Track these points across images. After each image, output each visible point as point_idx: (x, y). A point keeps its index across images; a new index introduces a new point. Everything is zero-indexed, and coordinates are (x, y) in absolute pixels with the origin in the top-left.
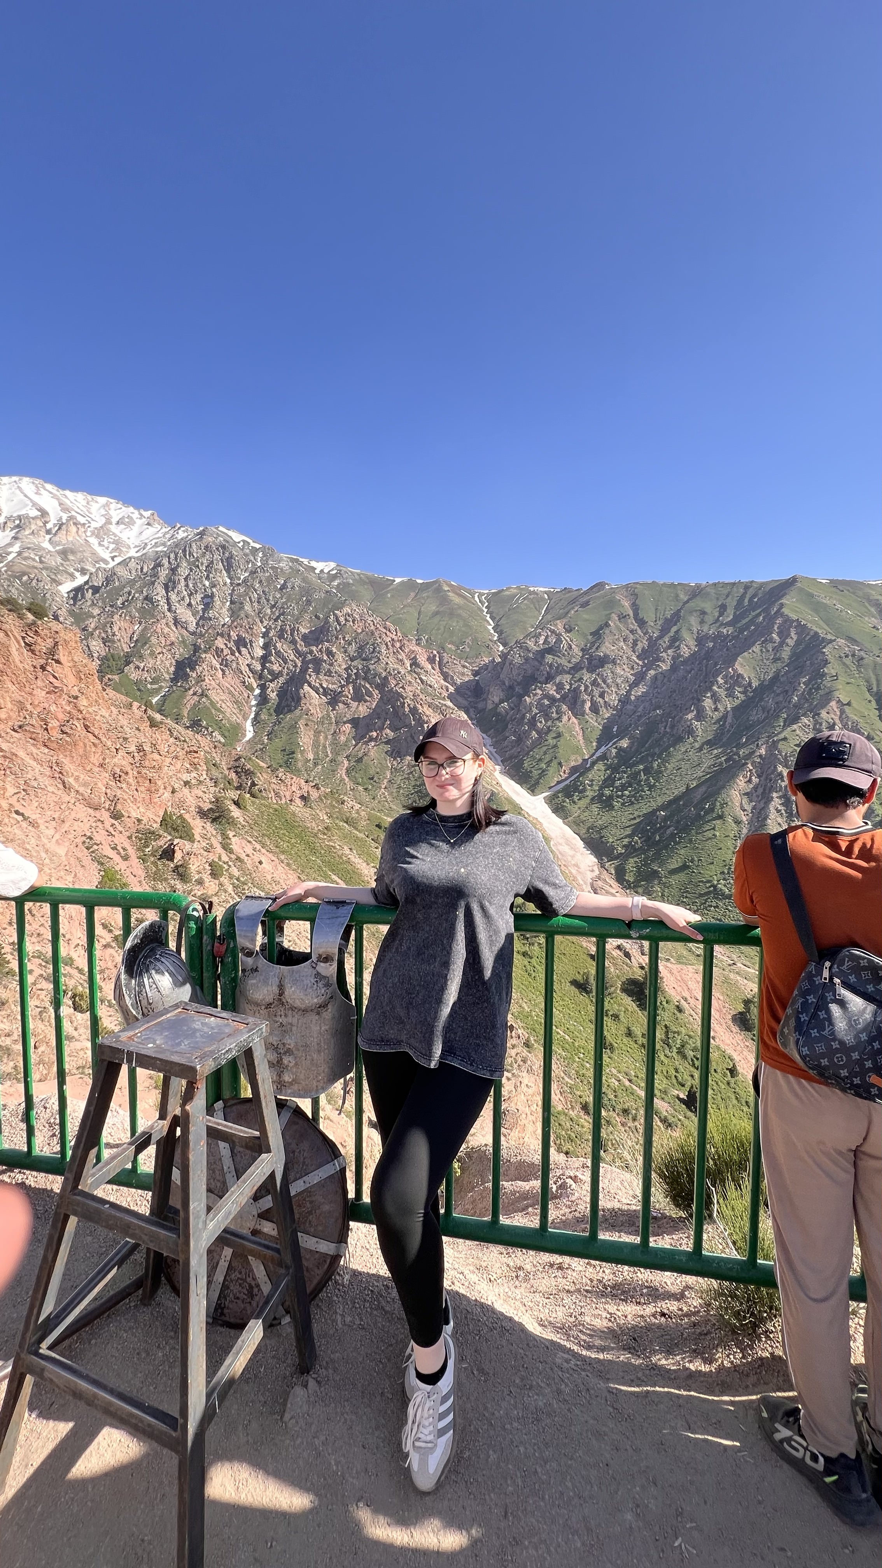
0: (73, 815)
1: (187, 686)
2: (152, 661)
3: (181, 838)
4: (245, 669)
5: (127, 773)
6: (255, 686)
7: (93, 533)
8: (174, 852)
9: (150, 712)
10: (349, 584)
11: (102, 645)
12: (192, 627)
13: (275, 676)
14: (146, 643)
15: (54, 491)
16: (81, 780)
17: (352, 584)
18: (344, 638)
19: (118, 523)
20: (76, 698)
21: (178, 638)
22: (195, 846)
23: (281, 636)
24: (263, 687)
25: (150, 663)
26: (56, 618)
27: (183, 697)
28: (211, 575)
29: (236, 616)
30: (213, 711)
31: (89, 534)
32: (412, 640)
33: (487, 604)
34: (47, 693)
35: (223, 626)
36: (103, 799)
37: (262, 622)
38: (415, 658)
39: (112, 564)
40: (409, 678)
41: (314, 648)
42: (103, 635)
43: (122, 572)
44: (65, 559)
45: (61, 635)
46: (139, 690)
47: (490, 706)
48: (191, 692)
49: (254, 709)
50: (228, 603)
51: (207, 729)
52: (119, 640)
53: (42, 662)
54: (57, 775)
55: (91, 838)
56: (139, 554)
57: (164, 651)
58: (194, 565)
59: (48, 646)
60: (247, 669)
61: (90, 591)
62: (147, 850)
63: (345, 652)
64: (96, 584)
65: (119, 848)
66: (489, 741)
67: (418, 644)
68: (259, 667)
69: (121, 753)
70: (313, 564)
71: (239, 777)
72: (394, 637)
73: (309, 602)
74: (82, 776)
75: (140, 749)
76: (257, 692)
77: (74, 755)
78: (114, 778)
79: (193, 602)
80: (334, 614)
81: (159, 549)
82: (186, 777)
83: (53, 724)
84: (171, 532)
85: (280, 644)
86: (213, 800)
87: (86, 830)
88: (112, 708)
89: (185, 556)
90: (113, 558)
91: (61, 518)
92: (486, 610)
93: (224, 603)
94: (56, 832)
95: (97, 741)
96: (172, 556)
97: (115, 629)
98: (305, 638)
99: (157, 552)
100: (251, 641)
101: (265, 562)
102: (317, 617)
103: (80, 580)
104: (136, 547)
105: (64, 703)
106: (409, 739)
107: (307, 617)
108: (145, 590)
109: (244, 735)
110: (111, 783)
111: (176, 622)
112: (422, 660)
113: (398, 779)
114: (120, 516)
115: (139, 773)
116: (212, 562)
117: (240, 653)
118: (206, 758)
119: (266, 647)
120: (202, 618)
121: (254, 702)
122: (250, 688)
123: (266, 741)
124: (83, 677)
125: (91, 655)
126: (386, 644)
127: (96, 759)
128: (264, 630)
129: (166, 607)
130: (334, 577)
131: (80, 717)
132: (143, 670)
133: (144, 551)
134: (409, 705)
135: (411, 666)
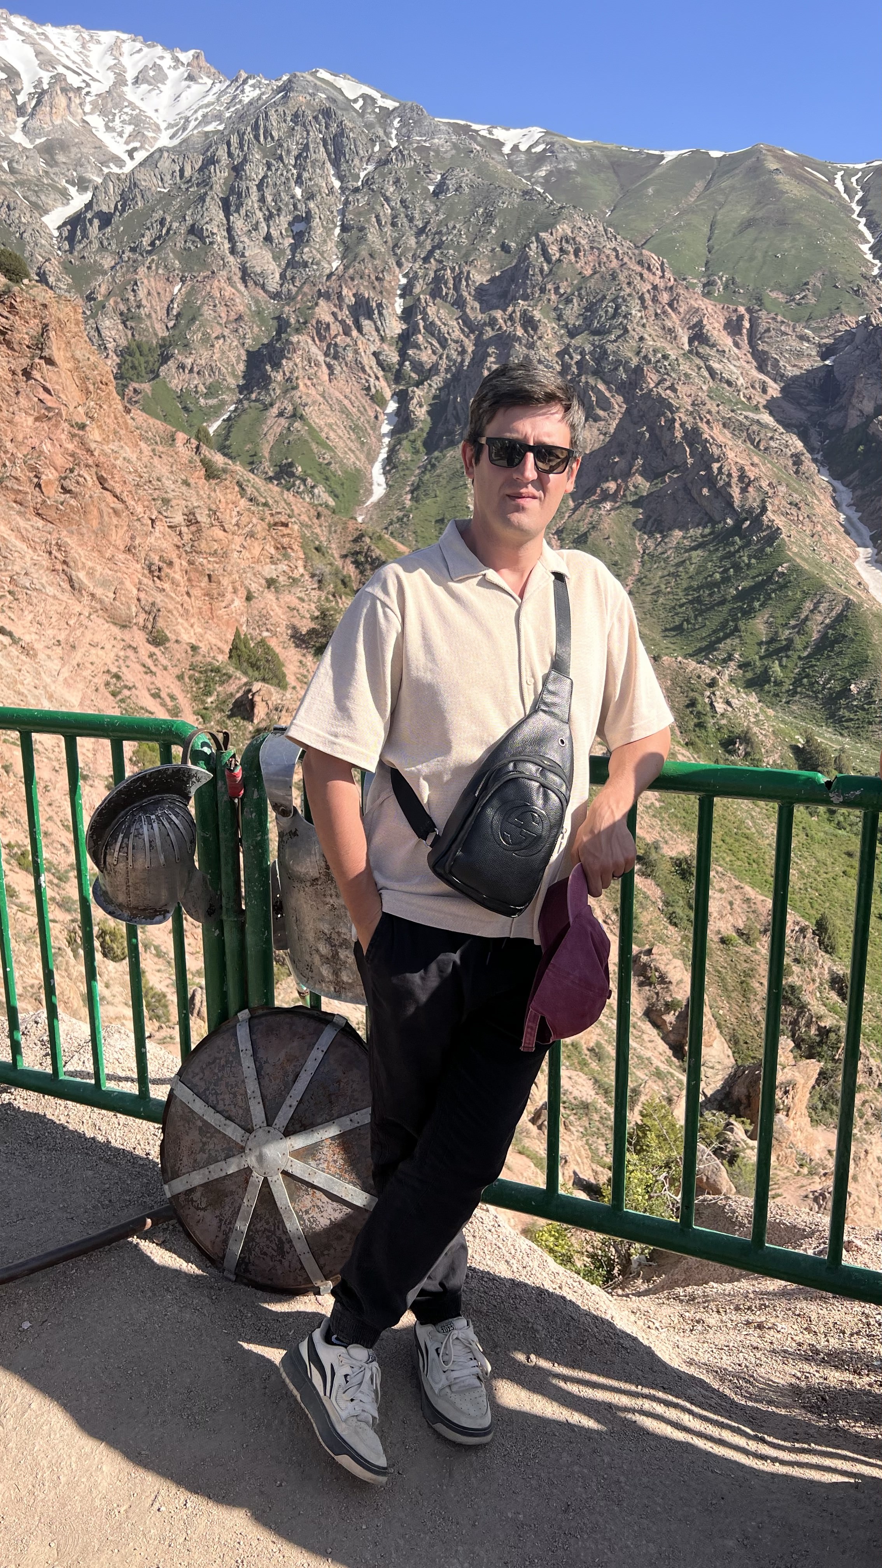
0: (88, 637)
1: (268, 400)
2: (206, 354)
3: (264, 680)
4: (369, 362)
5: (170, 564)
6: (388, 393)
7: (94, 104)
8: (252, 704)
9: (204, 450)
10: (569, 172)
11: (121, 327)
12: (273, 283)
13: (425, 374)
14: (193, 319)
15: (26, 29)
16: (98, 574)
17: (575, 172)
18: (557, 289)
19: (136, 81)
20: (82, 427)
21: (248, 306)
22: (288, 695)
23: (435, 293)
24: (403, 398)
25: (201, 357)
26: (43, 278)
27: (259, 421)
28: (306, 175)
29: (351, 256)
30: (314, 446)
31: (88, 108)
32: (694, 286)
33: (860, 194)
34: (37, 419)
35: (329, 277)
36: (134, 609)
37: (399, 265)
38: (700, 324)
39: (130, 165)
40: (685, 367)
41: (498, 314)
42: (122, 307)
43: (149, 181)
44: (52, 162)
45: (52, 311)
46: (186, 409)
47: (854, 421)
48: (274, 411)
49: (386, 440)
50: (337, 231)
51: (304, 481)
52: (149, 316)
53: (25, 362)
54: (59, 567)
55: (117, 677)
56: (176, 142)
57: (226, 332)
58: (275, 156)
59: (32, 332)
60: (373, 363)
61: (96, 222)
62: (209, 700)
63: (559, 318)
64: (105, 209)
65: (163, 694)
66: (846, 496)
67: (707, 294)
68: (395, 358)
69: (160, 527)
70: (499, 134)
71: (362, 572)
72: (657, 281)
73: (489, 218)
74: (99, 568)
75: (191, 520)
76: (392, 406)
77: (84, 530)
78: (151, 572)
79: (274, 233)
80: (538, 239)
81: (210, 128)
82: (269, 571)
83: (49, 475)
84: (231, 90)
85: (434, 309)
86: (317, 613)
87: (109, 662)
88: (142, 444)
89: (257, 137)
90: (131, 153)
91: (40, 81)
92: (857, 209)
93: (329, 231)
94: (63, 665)
95: (119, 506)
96: (234, 140)
97: (142, 293)
98: (481, 293)
99: (206, 134)
100: (380, 305)
101: (405, 137)
102: (505, 248)
103: (79, 201)
104: (170, 126)
105: (63, 437)
106: (680, 494)
107: (484, 248)
108: (189, 213)
109: (370, 493)
110: (145, 581)
111: (245, 274)
112: (715, 328)
113: (656, 577)
114: (140, 66)
115: (191, 563)
116: (306, 148)
117: (360, 329)
118: (303, 536)
119: (408, 315)
120: (291, 264)
121: (386, 428)
122: (378, 400)
123: (408, 503)
124: (91, 388)
125: (103, 347)
126: (642, 299)
127: (119, 538)
128: (404, 281)
129: (227, 246)
130: (540, 159)
131: (90, 462)
132: (191, 371)
133: (184, 135)
134: (682, 425)
135: (691, 341)
